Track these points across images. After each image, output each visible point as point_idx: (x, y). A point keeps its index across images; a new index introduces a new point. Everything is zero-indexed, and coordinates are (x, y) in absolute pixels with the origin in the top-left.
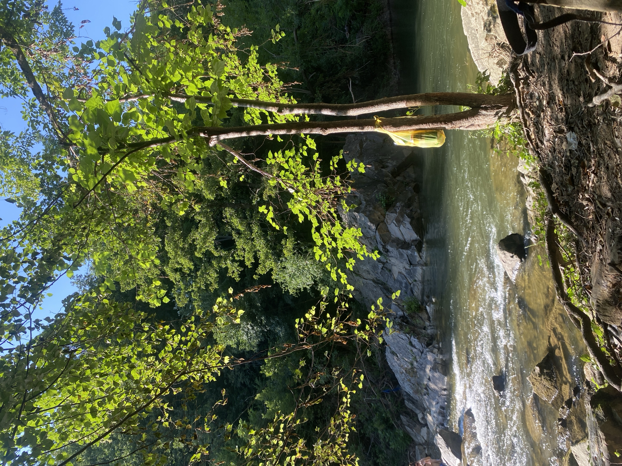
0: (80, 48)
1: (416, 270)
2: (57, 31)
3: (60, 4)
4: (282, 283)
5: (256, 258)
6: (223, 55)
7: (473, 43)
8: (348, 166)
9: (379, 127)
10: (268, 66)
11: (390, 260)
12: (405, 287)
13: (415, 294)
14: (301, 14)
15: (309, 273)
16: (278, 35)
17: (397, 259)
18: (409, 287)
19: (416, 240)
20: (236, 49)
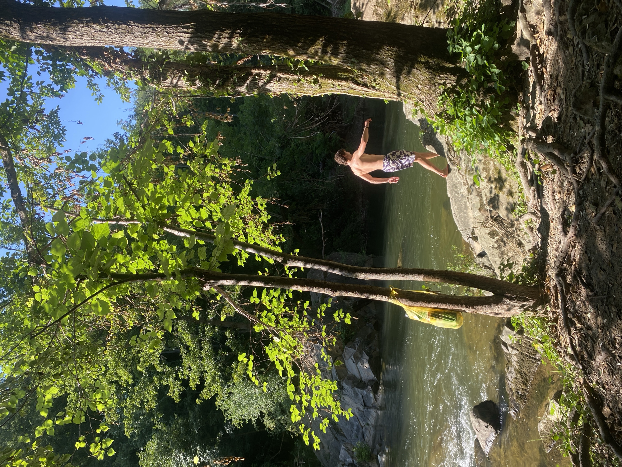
0: (73, 158)
1: (369, 412)
2: (48, 133)
3: (58, 109)
4: (225, 411)
5: (202, 380)
6: (218, 185)
7: (456, 205)
8: (335, 315)
9: (394, 298)
10: (259, 199)
11: (343, 399)
12: (356, 430)
13: (366, 438)
14: (282, 147)
15: (257, 403)
16: (274, 172)
17: (351, 398)
18: (361, 431)
19: (372, 380)
20: (231, 180)
